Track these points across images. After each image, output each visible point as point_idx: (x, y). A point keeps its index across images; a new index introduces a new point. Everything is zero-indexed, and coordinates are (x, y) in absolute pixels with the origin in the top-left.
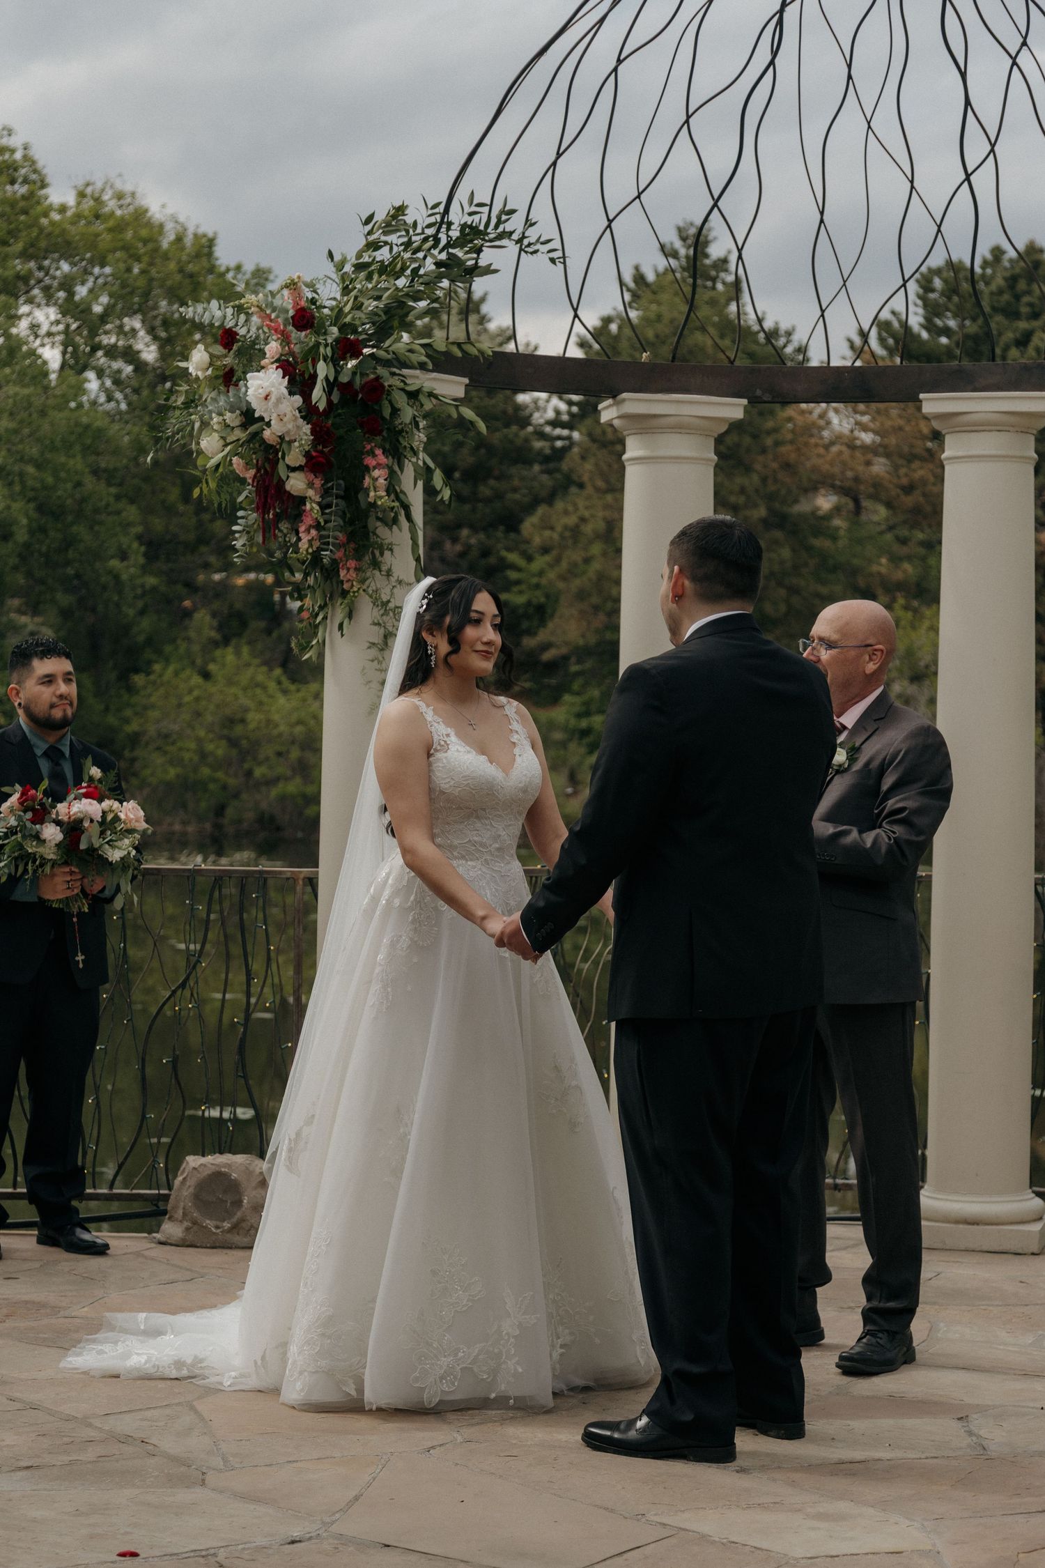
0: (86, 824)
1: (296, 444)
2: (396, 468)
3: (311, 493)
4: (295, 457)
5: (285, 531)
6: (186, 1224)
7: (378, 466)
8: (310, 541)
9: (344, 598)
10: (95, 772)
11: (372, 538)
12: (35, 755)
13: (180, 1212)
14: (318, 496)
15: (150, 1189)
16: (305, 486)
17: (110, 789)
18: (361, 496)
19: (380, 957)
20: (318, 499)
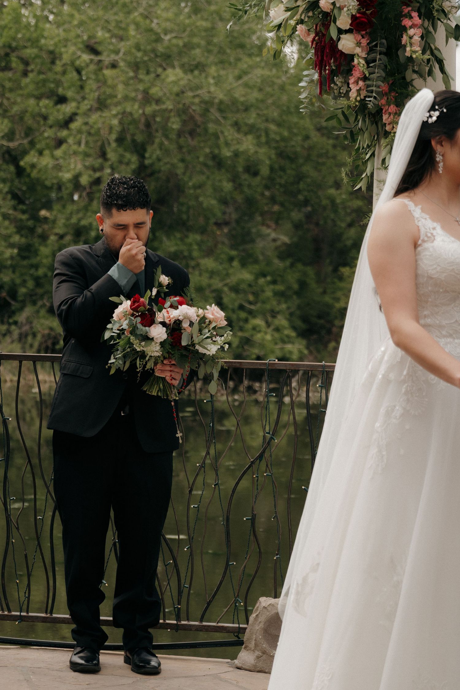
1: (345, 9)
2: (431, 29)
3: (358, 50)
4: (344, 22)
5: (339, 84)
6: (258, 653)
7: (413, 26)
8: (359, 91)
9: (386, 138)
11: (410, 88)
13: (253, 642)
14: (364, 53)
15: (233, 623)
16: (354, 45)
18: (400, 53)
19: (377, 425)
20: (364, 55)
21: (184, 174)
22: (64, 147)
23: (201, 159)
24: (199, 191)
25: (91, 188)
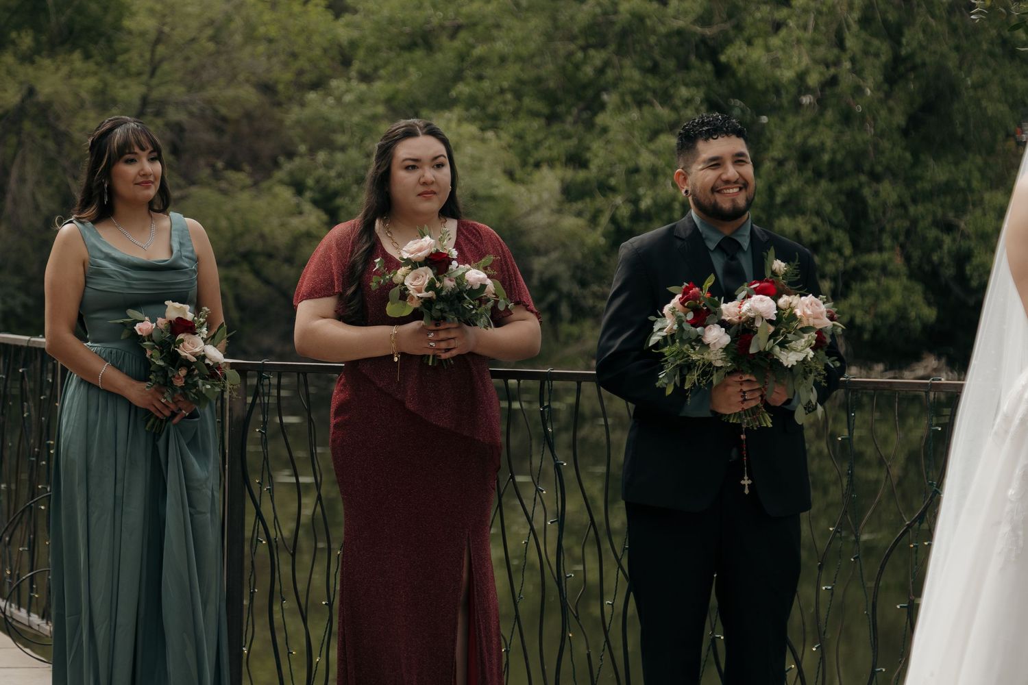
0: (758, 324)
10: (779, 265)
12: (707, 249)
17: (790, 284)
21: (960, 68)
22: (783, 32)
23: (985, 46)
24: (980, 93)
25: (822, 90)
